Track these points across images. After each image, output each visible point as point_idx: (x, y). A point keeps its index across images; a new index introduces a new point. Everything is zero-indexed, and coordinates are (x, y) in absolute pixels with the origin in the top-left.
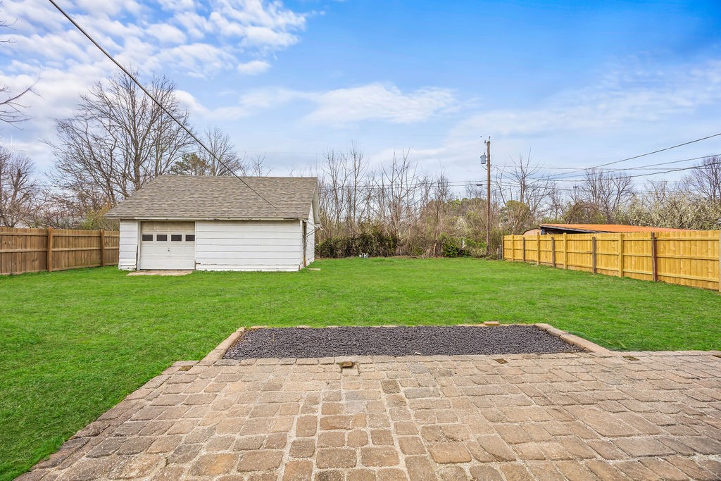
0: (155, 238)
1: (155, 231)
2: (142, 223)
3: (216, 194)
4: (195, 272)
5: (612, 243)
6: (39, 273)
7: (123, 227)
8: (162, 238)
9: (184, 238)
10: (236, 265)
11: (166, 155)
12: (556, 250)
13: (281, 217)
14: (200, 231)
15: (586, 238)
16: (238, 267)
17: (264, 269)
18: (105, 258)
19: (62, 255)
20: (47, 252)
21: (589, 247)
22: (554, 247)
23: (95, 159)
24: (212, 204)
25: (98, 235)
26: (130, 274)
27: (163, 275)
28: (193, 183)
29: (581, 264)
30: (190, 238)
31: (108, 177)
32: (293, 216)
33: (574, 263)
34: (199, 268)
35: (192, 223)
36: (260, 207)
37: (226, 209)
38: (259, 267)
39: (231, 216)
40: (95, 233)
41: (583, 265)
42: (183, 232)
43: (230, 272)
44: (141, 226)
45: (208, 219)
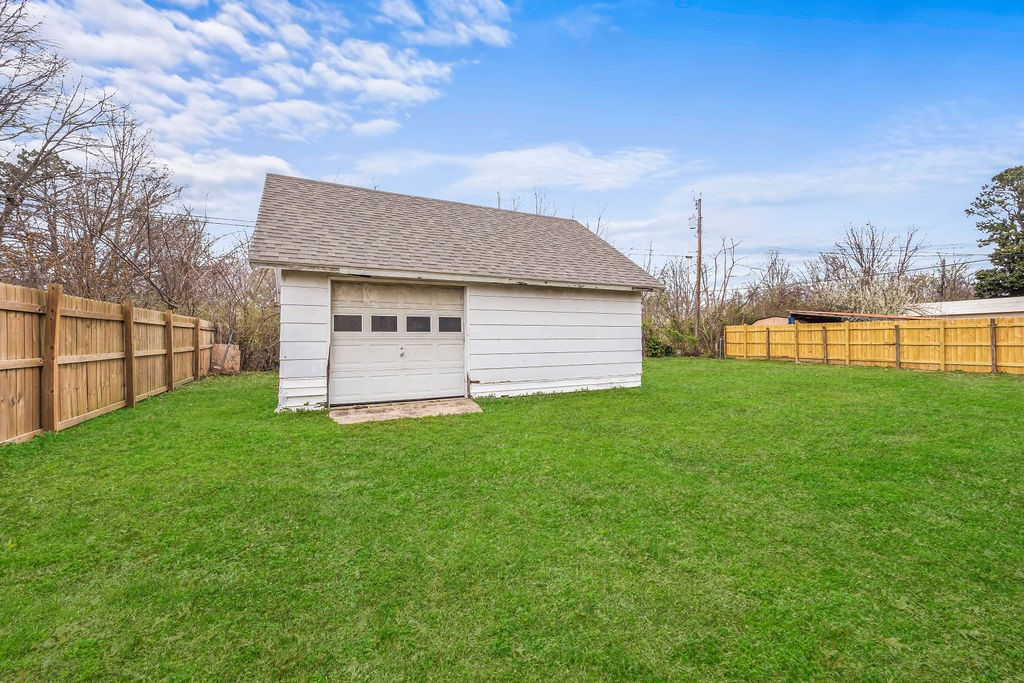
0: (366, 323)
1: (369, 306)
2: (340, 283)
5: (926, 332)
7: (291, 291)
8: (384, 324)
9: (436, 324)
12: (829, 343)
15: (882, 326)
21: (888, 337)
22: (825, 339)
29: (873, 358)
30: (452, 324)
32: (644, 284)
33: (860, 357)
35: (458, 289)
41: (877, 359)
44: (333, 290)
45: (506, 281)
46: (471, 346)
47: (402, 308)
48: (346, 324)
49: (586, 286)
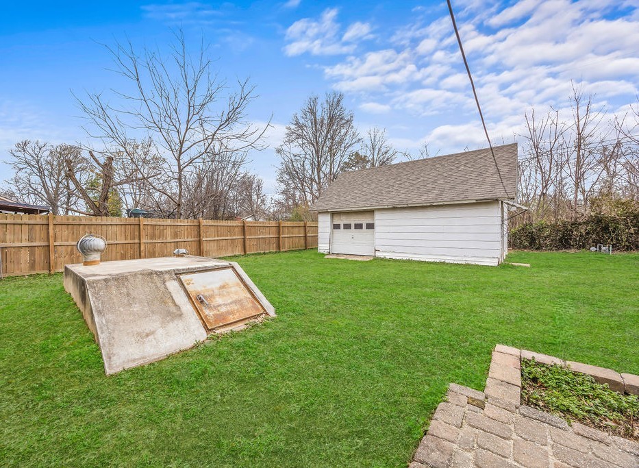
0: (342, 226)
1: (342, 221)
2: (333, 214)
3: (391, 182)
4: (376, 259)
6: (276, 252)
7: (321, 218)
8: (347, 227)
9: (364, 226)
10: (415, 254)
11: (338, 158)
13: (473, 198)
14: (378, 219)
16: (418, 256)
17: (449, 260)
18: (308, 243)
19: (287, 240)
20: (279, 238)
23: (295, 171)
24: (389, 192)
25: (303, 225)
26: (326, 257)
27: (350, 259)
28: (368, 175)
30: (371, 226)
31: (302, 182)
32: (489, 196)
34: (378, 254)
35: (371, 212)
36: (442, 190)
37: (403, 196)
38: (443, 257)
39: (410, 202)
40: (302, 224)
42: (364, 221)
43: (409, 261)
44: (332, 217)
45: (386, 207)
46: (377, 236)
47: (353, 221)
48: (336, 227)
49: (435, 204)
